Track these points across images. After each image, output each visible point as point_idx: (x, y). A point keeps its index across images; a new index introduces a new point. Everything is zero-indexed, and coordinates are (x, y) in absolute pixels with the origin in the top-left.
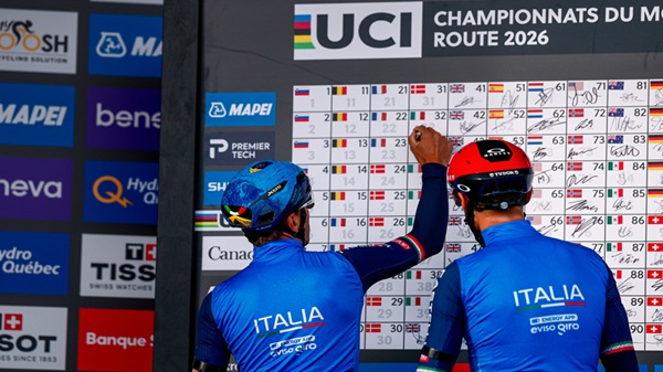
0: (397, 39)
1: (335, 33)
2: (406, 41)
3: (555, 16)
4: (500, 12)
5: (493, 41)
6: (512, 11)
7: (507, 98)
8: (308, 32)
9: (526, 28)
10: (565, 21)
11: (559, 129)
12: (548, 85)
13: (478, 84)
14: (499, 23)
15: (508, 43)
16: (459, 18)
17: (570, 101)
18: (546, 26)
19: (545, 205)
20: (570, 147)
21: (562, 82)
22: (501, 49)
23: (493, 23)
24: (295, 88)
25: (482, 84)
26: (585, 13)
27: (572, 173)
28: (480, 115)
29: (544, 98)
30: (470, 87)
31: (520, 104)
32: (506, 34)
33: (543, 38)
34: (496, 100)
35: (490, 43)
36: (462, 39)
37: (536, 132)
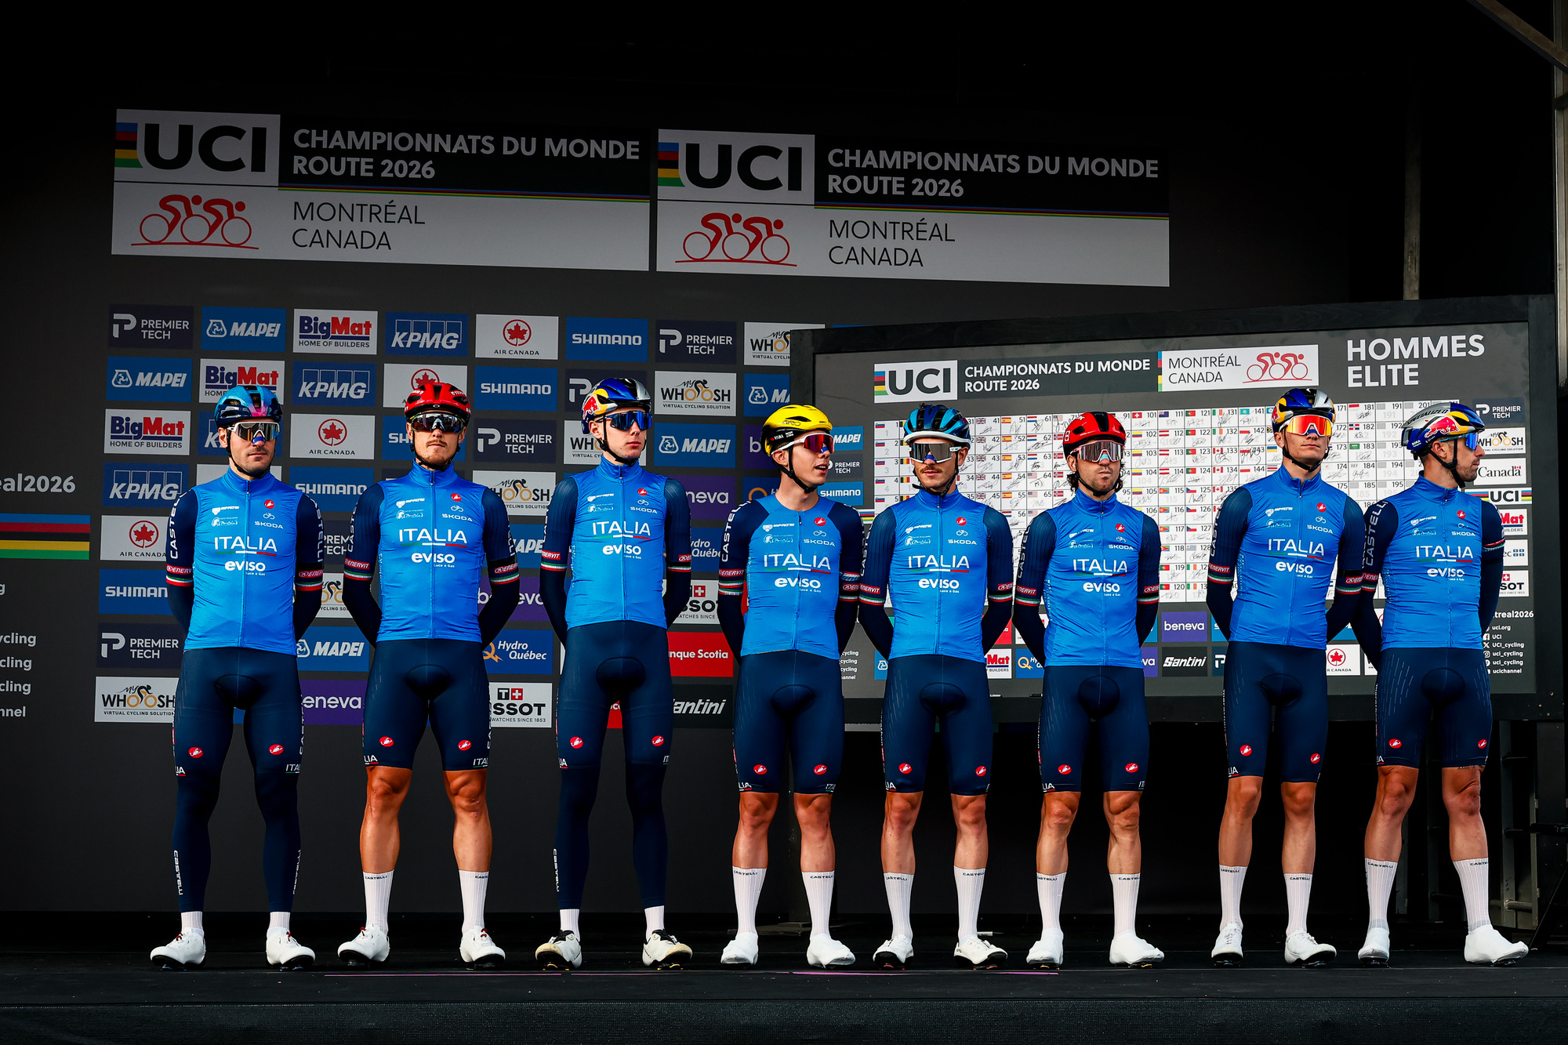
0: (941, 388)
1: (901, 384)
2: (947, 389)
3: (1043, 369)
4: (1008, 367)
5: (1004, 387)
6: (1015, 366)
7: (1014, 427)
8: (883, 384)
9: (1025, 378)
10: (1050, 373)
11: (1047, 449)
12: (1040, 417)
13: (994, 418)
14: (1007, 374)
15: (1013, 388)
16: (981, 371)
17: (1054, 428)
18: (1037, 376)
19: (1040, 502)
20: (1055, 461)
21: (1049, 415)
22: (1009, 393)
23: (1003, 374)
24: (875, 423)
25: (997, 417)
26: (1062, 366)
27: (1056, 479)
28: (996, 439)
29: (1037, 426)
30: (989, 420)
31: (1022, 431)
32: (1012, 382)
33: (1036, 385)
34: (1006, 429)
35: (1002, 389)
36: (984, 386)
37: (1033, 451)
